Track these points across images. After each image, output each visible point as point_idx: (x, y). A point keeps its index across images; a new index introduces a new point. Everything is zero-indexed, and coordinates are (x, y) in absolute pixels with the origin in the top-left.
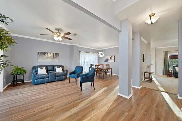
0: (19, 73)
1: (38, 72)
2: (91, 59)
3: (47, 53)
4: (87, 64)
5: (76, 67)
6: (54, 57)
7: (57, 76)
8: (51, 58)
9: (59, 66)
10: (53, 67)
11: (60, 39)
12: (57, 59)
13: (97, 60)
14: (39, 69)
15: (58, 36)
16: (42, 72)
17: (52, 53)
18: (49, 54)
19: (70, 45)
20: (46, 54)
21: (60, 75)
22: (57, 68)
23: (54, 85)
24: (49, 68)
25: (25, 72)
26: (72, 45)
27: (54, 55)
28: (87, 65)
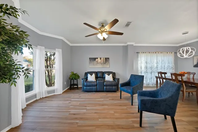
0: (74, 79)
1: (88, 79)
2: (160, 63)
3: (98, 58)
4: (150, 71)
5: (132, 75)
6: (105, 62)
7: (106, 86)
8: (101, 64)
9: (109, 73)
10: (103, 73)
11: (105, 35)
12: (107, 65)
13: (172, 65)
14: (89, 75)
15: (102, 32)
16: (91, 78)
17: (102, 58)
18: (99, 59)
19: (123, 46)
20: (97, 60)
21: (110, 84)
22: (106, 76)
23: (101, 98)
24: (99, 75)
25: (79, 77)
26: (126, 45)
27: (104, 60)
28: (151, 73)
